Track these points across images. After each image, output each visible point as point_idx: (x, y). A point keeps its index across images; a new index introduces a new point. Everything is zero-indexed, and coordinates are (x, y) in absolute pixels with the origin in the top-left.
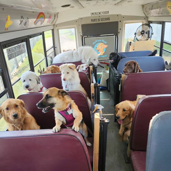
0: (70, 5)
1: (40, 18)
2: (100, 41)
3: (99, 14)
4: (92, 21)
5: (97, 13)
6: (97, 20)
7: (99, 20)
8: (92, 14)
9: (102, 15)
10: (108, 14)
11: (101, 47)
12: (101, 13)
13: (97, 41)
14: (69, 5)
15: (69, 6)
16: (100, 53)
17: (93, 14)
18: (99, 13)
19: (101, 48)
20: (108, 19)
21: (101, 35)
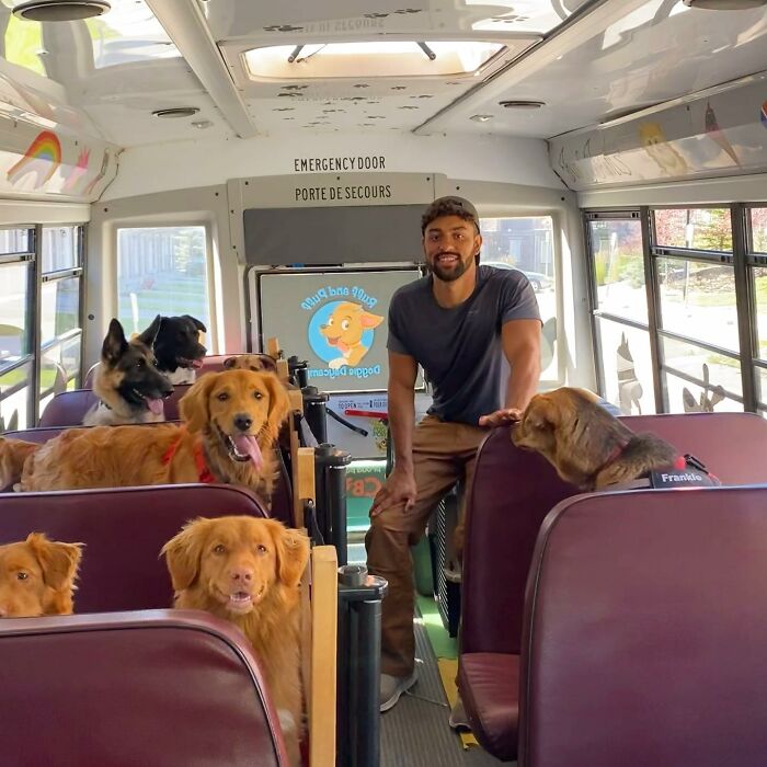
0: (198, 109)
1: (37, 157)
2: (345, 291)
3: (333, 166)
4: (300, 196)
5: (327, 163)
6: (327, 192)
7: (335, 193)
8: (299, 163)
9: (349, 170)
10: (382, 170)
11: (346, 322)
12: (348, 163)
13: (328, 294)
14: (190, 111)
15: (194, 112)
16: (345, 355)
17: (304, 164)
18: (334, 162)
19: (347, 326)
20: (383, 190)
21: (346, 266)
